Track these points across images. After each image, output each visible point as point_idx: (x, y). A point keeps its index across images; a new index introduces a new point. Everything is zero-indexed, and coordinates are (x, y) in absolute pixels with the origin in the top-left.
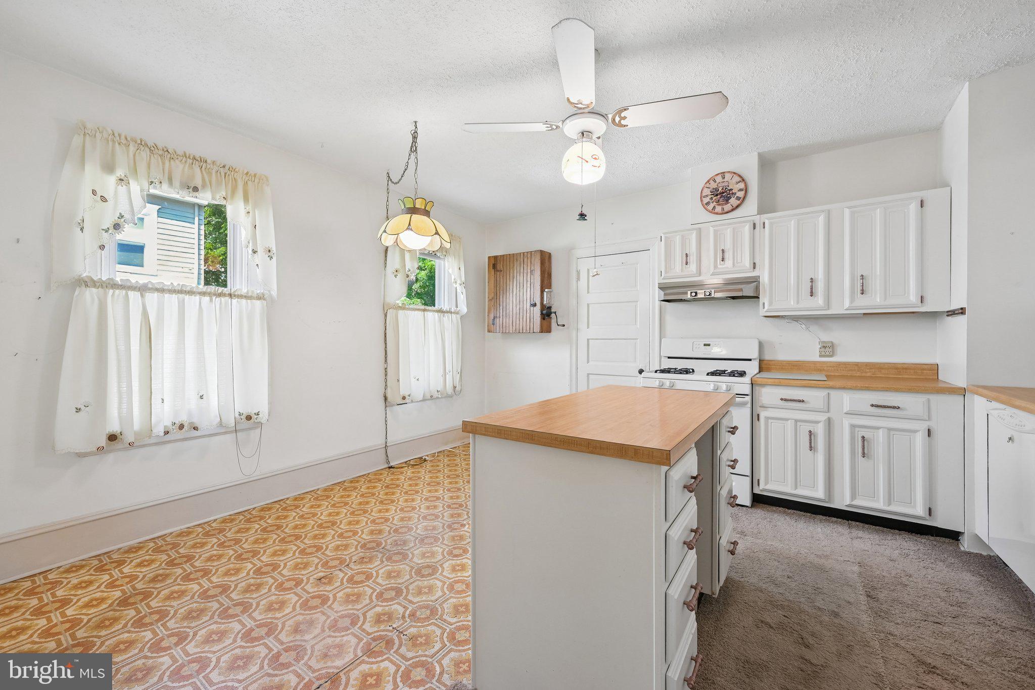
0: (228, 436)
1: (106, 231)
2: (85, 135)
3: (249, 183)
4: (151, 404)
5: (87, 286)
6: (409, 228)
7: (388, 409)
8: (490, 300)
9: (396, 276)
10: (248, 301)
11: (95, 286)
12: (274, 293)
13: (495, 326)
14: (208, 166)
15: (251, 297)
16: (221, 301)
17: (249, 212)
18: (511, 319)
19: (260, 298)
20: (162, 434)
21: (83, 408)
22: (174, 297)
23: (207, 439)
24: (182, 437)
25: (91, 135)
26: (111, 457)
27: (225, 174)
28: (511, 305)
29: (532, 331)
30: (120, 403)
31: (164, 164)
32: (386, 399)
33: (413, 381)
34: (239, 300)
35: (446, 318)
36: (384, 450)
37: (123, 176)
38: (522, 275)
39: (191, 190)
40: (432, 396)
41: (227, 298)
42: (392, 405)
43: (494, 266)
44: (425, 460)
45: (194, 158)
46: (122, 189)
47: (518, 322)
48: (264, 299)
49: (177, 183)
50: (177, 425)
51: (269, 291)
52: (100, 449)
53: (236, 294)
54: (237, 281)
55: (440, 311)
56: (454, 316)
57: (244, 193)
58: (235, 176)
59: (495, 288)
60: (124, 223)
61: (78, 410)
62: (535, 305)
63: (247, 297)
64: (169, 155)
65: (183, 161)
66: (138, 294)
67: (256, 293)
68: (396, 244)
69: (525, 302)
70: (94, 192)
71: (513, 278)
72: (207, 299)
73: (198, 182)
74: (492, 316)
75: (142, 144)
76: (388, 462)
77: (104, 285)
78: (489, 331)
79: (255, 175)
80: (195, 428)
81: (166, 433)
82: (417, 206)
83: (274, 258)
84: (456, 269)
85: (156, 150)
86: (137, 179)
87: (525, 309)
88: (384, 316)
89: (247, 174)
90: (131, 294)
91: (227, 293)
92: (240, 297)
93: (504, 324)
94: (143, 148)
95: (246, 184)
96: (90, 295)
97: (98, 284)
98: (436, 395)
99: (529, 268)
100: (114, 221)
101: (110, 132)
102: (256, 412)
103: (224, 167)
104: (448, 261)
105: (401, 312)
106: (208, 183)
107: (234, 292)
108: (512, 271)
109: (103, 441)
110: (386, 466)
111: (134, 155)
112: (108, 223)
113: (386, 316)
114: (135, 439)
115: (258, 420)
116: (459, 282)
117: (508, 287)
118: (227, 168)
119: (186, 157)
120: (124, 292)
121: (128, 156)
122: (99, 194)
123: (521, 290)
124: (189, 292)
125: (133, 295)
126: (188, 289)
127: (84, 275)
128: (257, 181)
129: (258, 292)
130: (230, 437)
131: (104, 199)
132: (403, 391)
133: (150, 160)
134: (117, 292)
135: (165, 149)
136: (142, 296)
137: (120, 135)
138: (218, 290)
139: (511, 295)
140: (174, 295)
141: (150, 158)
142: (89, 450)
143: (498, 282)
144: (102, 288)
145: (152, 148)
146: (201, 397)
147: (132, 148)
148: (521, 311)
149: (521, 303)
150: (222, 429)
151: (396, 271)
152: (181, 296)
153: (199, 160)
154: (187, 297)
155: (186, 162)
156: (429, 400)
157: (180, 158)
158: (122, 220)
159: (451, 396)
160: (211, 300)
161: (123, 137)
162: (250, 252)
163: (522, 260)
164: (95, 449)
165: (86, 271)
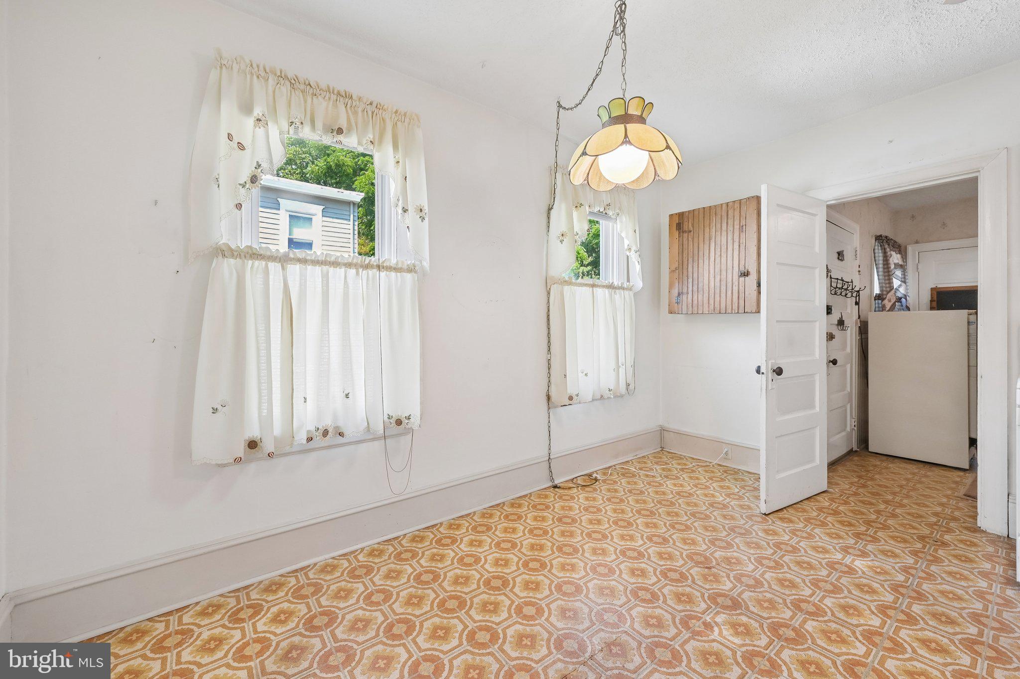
0: (376, 443)
1: (244, 186)
2: (221, 68)
3: (399, 123)
4: (292, 404)
5: (224, 256)
6: (626, 140)
7: (551, 411)
8: (672, 272)
9: (562, 241)
10: (399, 274)
11: (233, 256)
12: (426, 264)
13: (680, 305)
14: (354, 104)
15: (401, 268)
16: (368, 274)
17: (398, 162)
18: (706, 295)
19: (411, 270)
20: (305, 442)
21: (219, 407)
22: (318, 269)
23: (352, 447)
24: (326, 445)
25: (227, 66)
26: (252, 467)
27: (373, 113)
28: (706, 275)
29: (741, 310)
30: (260, 403)
31: (305, 102)
32: (549, 398)
33: (580, 375)
34: (388, 273)
35: (618, 296)
36: (546, 465)
37: (261, 115)
38: (724, 233)
39: (335, 133)
40: (602, 396)
41: (375, 270)
42: (556, 407)
43: (679, 227)
44: (596, 480)
45: (339, 94)
46: (260, 132)
47: (717, 299)
48: (416, 272)
49: (319, 124)
50: (321, 431)
51: (421, 261)
52: (238, 460)
53: (385, 265)
54: (386, 251)
55: (611, 287)
56: (627, 292)
57: (393, 138)
58: (383, 115)
59: (681, 256)
60: (262, 174)
61: (215, 410)
62: (745, 274)
63: (397, 269)
64: (312, 89)
65: (327, 98)
66: (279, 265)
67: (406, 264)
68: (586, 182)
69: (730, 272)
70: (230, 137)
71: (710, 240)
72: (352, 272)
73: (343, 123)
74: (675, 292)
75: (282, 77)
76: (552, 480)
77: (242, 255)
78: (671, 312)
79: (405, 114)
80: (341, 434)
81: (310, 439)
82: (630, 112)
83: (427, 219)
84: (631, 232)
85: (297, 84)
86: (276, 122)
87: (730, 280)
88: (546, 293)
89: (396, 112)
90: (271, 265)
91: (375, 264)
92: (389, 269)
93: (695, 302)
94: (282, 82)
95: (395, 125)
96: (228, 266)
97: (236, 254)
98: (607, 394)
99: (737, 222)
100: (251, 172)
101: (248, 61)
102: (407, 415)
103: (371, 104)
104: (621, 222)
105: (566, 288)
106: (354, 124)
107: (383, 262)
108: (707, 230)
109: (240, 450)
110: (550, 484)
111: (274, 92)
112: (245, 177)
113: (549, 293)
114: (275, 447)
115: (409, 426)
116: (634, 248)
117: (701, 254)
118: (374, 104)
119: (330, 93)
120: (264, 263)
121: (267, 90)
122: (236, 140)
123: (724, 255)
124: (333, 264)
125: (274, 267)
126: (333, 259)
127: (222, 242)
128: (407, 120)
129: (409, 262)
130: (378, 445)
131: (241, 147)
132: (571, 391)
133: (290, 98)
134: (257, 263)
135: (307, 83)
136: (283, 268)
137: (258, 66)
138: (365, 261)
139: (706, 262)
140: (317, 267)
141: (291, 94)
142: (226, 462)
143: (685, 246)
144: (240, 258)
145: (293, 81)
146: (347, 396)
147: (271, 82)
148: (723, 283)
149: (724, 273)
150: (369, 436)
151: (562, 235)
152: (325, 268)
153: (344, 96)
154: (331, 270)
155: (330, 98)
156: (598, 400)
157: (324, 94)
158: (259, 170)
159: (622, 396)
160: (357, 273)
161: (261, 68)
162: (400, 211)
163: (724, 214)
164: (232, 461)
165: (223, 235)
